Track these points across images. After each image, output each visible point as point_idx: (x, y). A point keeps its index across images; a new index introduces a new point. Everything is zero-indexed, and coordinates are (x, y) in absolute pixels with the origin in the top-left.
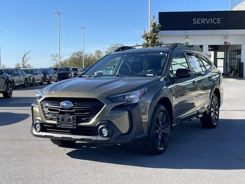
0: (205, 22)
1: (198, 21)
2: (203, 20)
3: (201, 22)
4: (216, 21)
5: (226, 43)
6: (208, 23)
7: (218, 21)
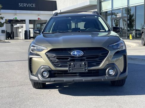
0: (26, 5)
1: (22, 5)
2: (25, 4)
3: (23, 6)
4: (32, 5)
5: (39, 19)
6: (28, 6)
7: (34, 5)
